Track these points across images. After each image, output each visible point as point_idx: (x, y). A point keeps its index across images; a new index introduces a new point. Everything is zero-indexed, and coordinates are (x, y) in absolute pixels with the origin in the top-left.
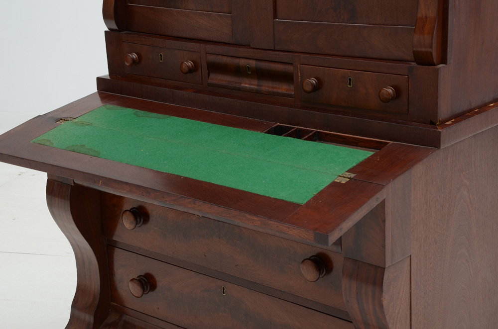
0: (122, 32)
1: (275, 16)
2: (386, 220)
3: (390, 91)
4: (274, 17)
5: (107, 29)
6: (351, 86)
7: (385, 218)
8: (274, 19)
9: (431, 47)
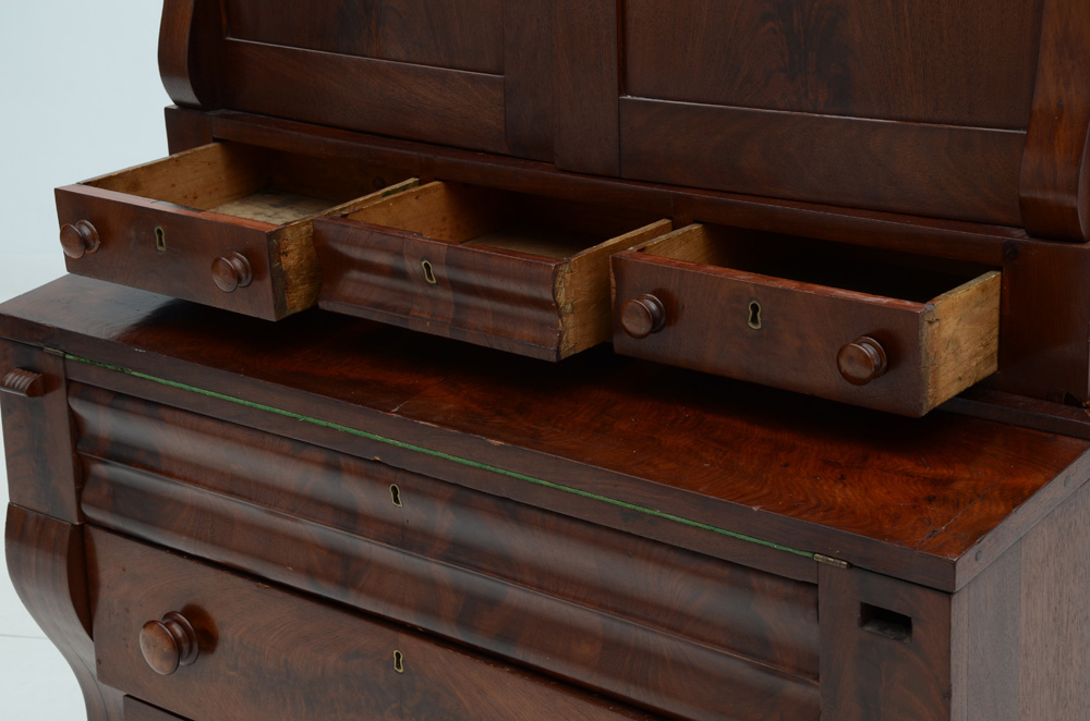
0: (210, 113)
1: (623, 87)
2: (953, 694)
3: (869, 350)
4: (619, 89)
5: (170, 103)
6: (760, 327)
7: (950, 686)
8: (620, 94)
9: (1075, 192)
